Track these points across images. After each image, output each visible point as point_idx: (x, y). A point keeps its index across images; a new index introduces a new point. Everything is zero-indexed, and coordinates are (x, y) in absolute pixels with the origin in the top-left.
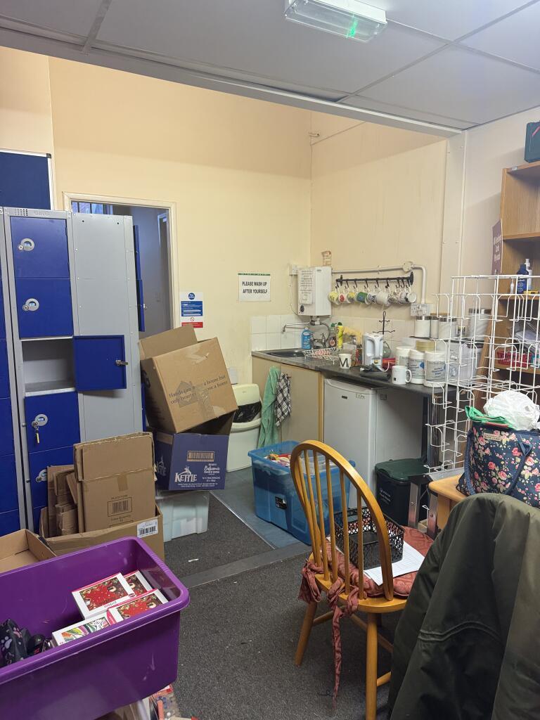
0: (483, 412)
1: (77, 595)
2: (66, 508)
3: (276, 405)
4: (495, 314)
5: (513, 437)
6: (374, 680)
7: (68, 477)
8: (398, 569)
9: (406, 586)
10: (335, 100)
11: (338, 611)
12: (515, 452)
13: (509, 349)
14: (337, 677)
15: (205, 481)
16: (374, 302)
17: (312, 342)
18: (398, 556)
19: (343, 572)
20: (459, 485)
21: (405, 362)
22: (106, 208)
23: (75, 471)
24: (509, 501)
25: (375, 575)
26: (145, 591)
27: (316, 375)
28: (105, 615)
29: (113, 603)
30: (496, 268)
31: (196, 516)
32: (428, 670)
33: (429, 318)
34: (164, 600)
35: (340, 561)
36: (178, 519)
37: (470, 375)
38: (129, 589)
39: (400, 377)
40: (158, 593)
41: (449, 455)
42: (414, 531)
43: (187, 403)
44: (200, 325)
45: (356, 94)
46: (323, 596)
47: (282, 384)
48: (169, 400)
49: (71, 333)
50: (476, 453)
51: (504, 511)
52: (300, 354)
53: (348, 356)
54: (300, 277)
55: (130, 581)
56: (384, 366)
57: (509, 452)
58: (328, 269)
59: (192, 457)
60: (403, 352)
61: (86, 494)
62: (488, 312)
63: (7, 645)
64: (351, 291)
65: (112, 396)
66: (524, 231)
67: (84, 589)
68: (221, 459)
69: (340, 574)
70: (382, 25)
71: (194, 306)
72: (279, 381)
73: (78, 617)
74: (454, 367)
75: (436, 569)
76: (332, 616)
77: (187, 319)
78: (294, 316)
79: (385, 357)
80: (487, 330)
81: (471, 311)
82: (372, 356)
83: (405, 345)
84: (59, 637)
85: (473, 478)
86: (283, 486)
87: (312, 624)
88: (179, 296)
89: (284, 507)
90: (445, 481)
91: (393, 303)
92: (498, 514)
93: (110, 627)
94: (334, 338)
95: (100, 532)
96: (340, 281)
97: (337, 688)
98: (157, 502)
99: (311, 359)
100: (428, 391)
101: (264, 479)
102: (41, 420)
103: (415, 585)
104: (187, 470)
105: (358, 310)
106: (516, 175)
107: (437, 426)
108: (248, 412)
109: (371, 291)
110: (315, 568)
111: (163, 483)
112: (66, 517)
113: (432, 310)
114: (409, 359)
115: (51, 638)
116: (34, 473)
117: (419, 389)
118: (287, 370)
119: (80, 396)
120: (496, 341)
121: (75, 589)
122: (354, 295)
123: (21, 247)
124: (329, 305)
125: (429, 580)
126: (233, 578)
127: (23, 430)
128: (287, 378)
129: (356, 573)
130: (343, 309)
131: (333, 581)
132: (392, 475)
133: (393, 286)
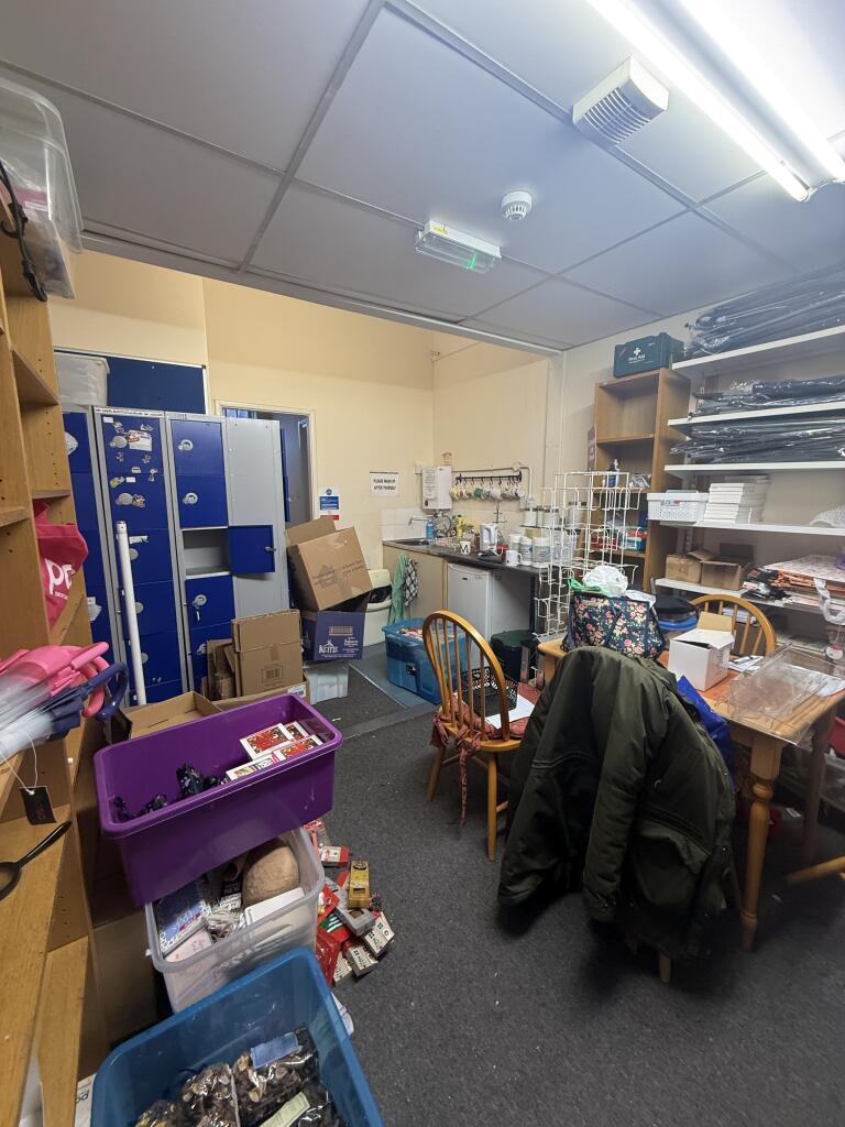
0: (582, 583)
1: (244, 742)
2: (224, 676)
3: (404, 587)
4: (590, 507)
5: (607, 603)
6: (494, 808)
7: (226, 649)
8: (513, 715)
9: (520, 729)
10: (455, 323)
11: (464, 752)
12: (608, 615)
13: (601, 533)
14: (464, 808)
15: (345, 652)
16: (489, 497)
17: (435, 532)
18: (513, 706)
19: (468, 720)
20: (563, 645)
21: (517, 547)
22: (250, 414)
23: (233, 644)
24: (604, 651)
25: (495, 721)
26: (302, 737)
27: (441, 560)
28: (270, 756)
29: (276, 747)
30: (591, 466)
31: (338, 683)
32: (540, 792)
33: (536, 510)
34: (319, 742)
35: (465, 713)
36: (321, 685)
37: (570, 557)
38: (289, 736)
39: (512, 560)
40: (314, 738)
41: (553, 625)
42: (526, 686)
43: (327, 585)
44: (337, 517)
45: (473, 318)
46: (451, 740)
47: (410, 569)
48: (313, 582)
49: (226, 523)
50: (577, 617)
51: (601, 658)
52: (426, 543)
53: (468, 543)
54: (424, 475)
55: (290, 729)
56: (499, 552)
57: (603, 615)
58: (449, 469)
59: (333, 631)
60: (515, 539)
61: (243, 664)
62: (584, 504)
63: (187, 784)
64: (470, 488)
65: (262, 578)
66: (613, 436)
67: (250, 737)
68: (359, 634)
69: (465, 722)
70: (497, 259)
71: (331, 501)
72: (408, 566)
73: (246, 759)
74: (557, 550)
75: (546, 713)
76: (458, 759)
77: (325, 512)
78: (419, 510)
79: (499, 544)
80: (583, 520)
81: (570, 504)
82: (488, 543)
83: (516, 533)
84: (232, 774)
85: (574, 639)
86: (413, 655)
87: (441, 766)
88: (318, 492)
89: (413, 673)
90: (550, 643)
91: (505, 497)
92: (596, 663)
93: (274, 765)
94: (455, 529)
95: (255, 696)
96: (459, 479)
97: (463, 816)
98: (304, 670)
99: (435, 546)
100: (536, 571)
101: (396, 651)
102: (200, 600)
103: (528, 727)
104: (329, 643)
105: (474, 505)
106: (607, 389)
107: (544, 600)
108: (381, 594)
109: (486, 487)
110: (444, 717)
111: (309, 655)
112: (225, 683)
113: (538, 504)
114: (520, 544)
115: (226, 776)
116: (194, 647)
117: (528, 569)
118: (413, 556)
119: (234, 578)
120: (592, 527)
121: (242, 737)
122: (472, 491)
123: (181, 448)
124: (450, 500)
125: (540, 721)
126: (372, 733)
127: (185, 609)
128: (414, 564)
129: (479, 720)
130: (462, 503)
131: (459, 727)
132: (505, 644)
133: (505, 483)
